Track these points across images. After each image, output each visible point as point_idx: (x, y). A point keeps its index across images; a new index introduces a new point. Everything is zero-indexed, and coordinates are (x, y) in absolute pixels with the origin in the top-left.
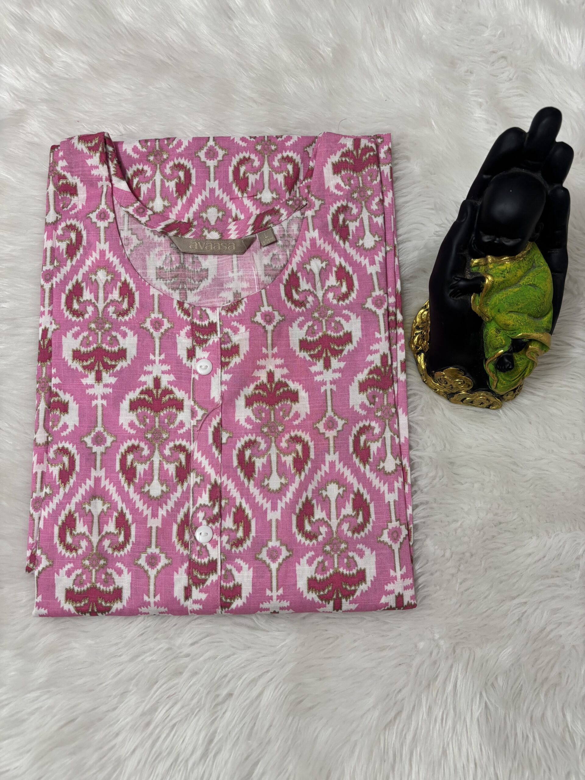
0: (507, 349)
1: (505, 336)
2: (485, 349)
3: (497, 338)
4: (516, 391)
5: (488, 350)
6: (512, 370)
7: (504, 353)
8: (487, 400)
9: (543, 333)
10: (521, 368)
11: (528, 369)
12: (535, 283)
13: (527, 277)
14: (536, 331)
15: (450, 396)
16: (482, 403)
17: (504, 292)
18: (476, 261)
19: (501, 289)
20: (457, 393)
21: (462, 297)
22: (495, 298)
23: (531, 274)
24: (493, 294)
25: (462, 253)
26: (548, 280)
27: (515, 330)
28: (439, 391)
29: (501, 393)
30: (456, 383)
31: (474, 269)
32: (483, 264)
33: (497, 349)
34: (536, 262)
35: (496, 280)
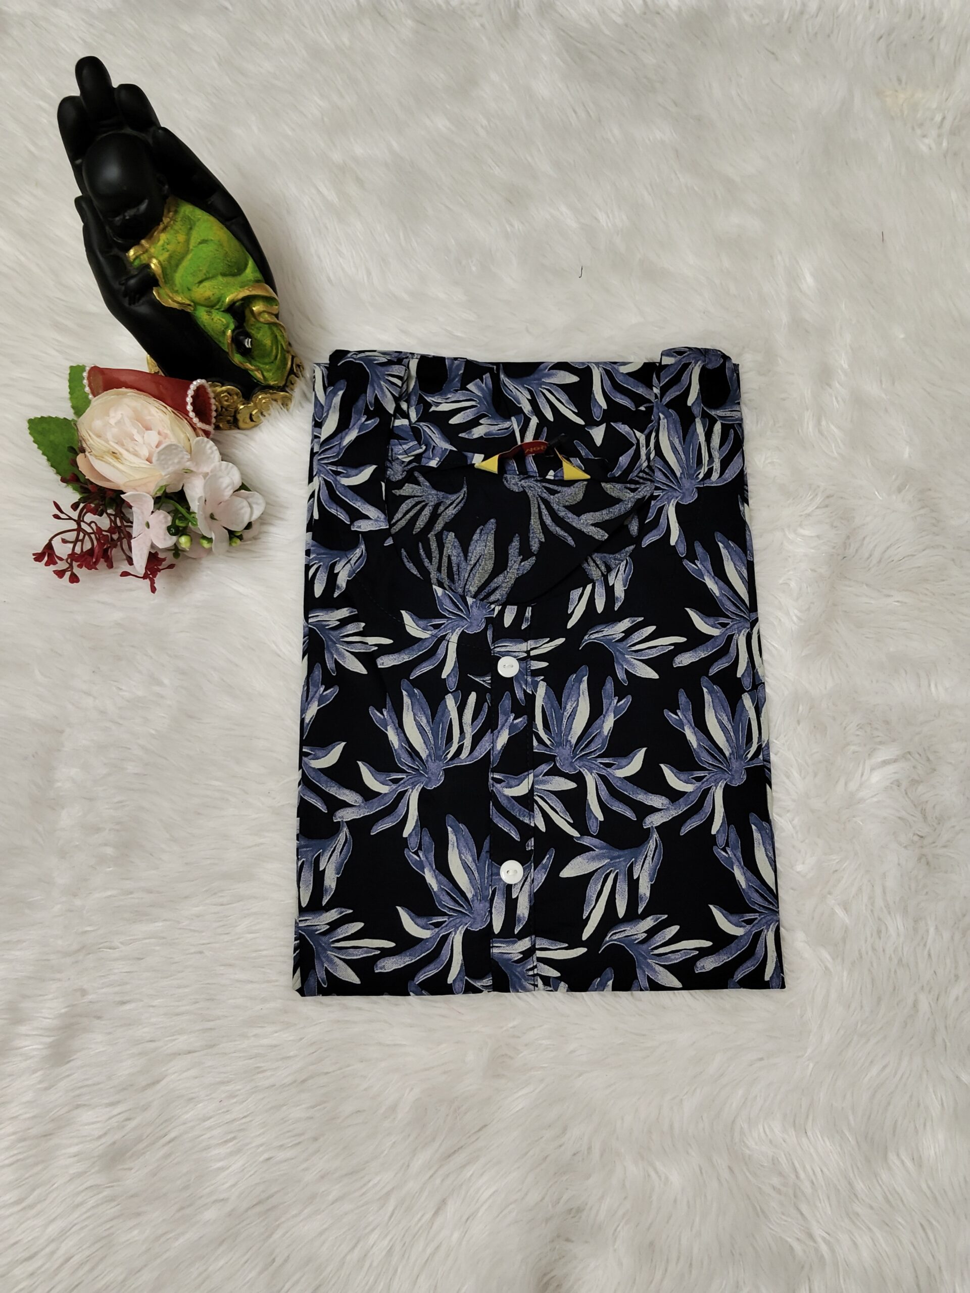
3: (214, 321)
9: (257, 287)
12: (205, 238)
13: (192, 238)
17: (181, 267)
21: (144, 300)
22: (178, 279)
23: (194, 232)
24: (171, 277)
25: (113, 255)
27: (220, 299)
32: (141, 251)
33: (224, 333)
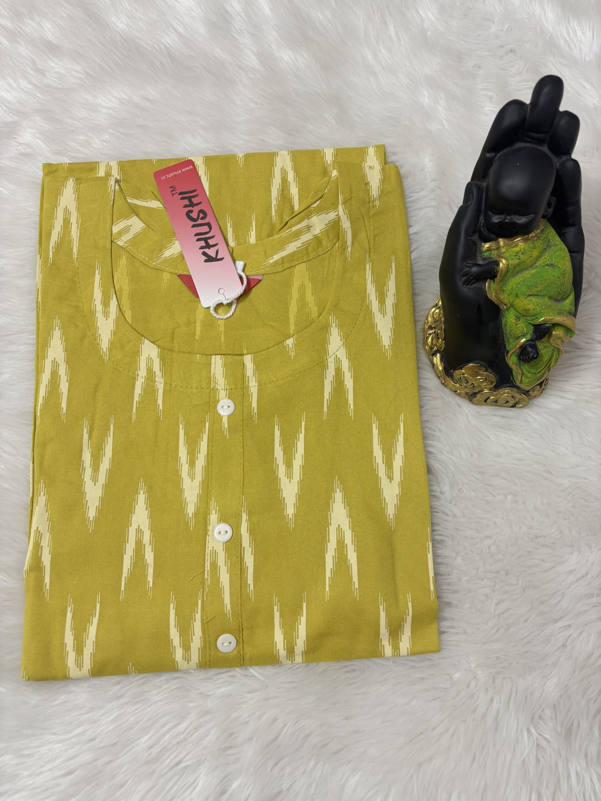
0: (529, 337)
1: (525, 323)
2: (506, 340)
3: (518, 326)
4: (542, 385)
5: (508, 341)
6: (537, 360)
7: (527, 341)
8: (513, 397)
9: (566, 316)
10: (546, 358)
11: (554, 359)
12: (553, 262)
13: (543, 258)
14: (559, 314)
15: (471, 397)
16: (507, 402)
17: (520, 276)
18: (487, 245)
19: (517, 273)
20: (479, 392)
21: (476, 285)
22: (512, 283)
23: (547, 254)
24: (508, 279)
25: (471, 238)
26: (566, 258)
27: (536, 315)
28: (460, 393)
29: (527, 388)
30: (477, 381)
31: (486, 254)
32: (494, 247)
33: (518, 338)
34: (551, 241)
35: (511, 262)
